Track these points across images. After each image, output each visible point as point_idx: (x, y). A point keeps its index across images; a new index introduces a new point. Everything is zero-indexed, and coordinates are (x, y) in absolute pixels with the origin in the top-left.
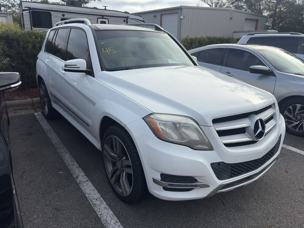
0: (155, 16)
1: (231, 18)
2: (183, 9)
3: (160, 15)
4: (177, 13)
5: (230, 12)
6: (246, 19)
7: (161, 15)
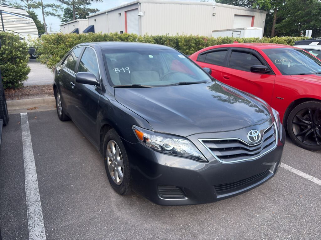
0: (120, 14)
1: (213, 14)
2: (142, 4)
3: (124, 12)
4: (137, 9)
5: (211, 6)
6: (235, 15)
7: (126, 12)
